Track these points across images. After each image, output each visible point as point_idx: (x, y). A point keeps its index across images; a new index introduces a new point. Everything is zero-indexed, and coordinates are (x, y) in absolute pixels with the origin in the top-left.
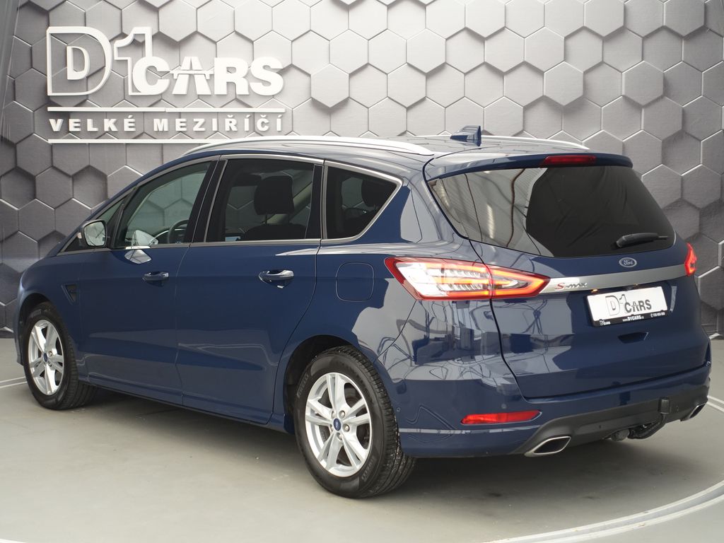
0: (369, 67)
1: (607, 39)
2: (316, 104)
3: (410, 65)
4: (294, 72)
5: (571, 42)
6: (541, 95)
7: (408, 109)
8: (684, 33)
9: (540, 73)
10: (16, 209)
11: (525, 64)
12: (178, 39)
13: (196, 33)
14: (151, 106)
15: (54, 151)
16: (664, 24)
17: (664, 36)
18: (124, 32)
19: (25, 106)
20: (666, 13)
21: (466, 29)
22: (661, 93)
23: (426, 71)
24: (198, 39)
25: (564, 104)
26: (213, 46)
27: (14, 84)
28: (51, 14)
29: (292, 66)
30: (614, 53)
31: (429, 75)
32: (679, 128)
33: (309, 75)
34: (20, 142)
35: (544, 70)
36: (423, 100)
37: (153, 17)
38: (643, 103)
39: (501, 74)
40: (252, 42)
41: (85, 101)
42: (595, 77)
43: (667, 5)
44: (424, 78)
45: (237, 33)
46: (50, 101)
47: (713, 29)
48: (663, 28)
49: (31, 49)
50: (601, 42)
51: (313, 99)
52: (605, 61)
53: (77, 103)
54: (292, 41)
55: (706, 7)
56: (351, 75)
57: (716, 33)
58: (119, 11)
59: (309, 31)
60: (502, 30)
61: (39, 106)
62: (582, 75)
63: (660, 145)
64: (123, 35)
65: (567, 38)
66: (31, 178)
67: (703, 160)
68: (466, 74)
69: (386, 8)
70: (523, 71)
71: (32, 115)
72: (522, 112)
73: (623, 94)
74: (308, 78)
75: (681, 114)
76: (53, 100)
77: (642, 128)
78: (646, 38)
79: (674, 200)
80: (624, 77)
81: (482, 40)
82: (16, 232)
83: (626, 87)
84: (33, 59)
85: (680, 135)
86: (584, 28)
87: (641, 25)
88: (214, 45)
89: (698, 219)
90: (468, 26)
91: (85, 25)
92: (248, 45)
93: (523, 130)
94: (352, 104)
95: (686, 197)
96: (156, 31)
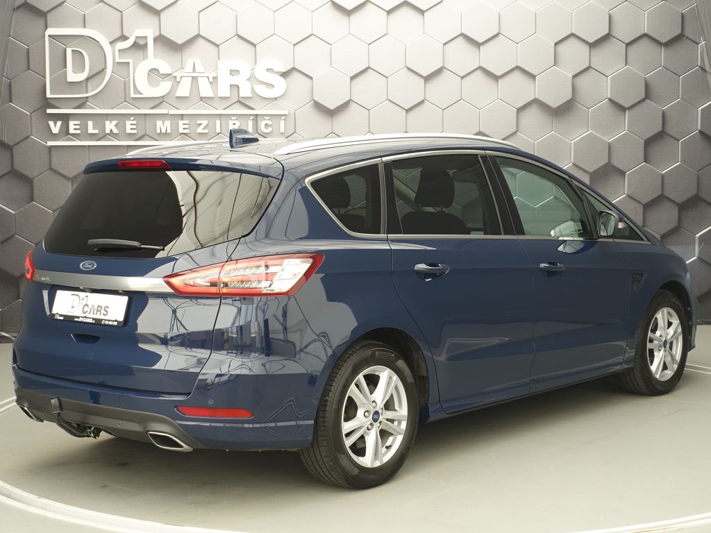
0: (370, 71)
1: (593, 45)
2: (319, 107)
3: (409, 69)
4: (296, 75)
5: (561, 48)
6: (533, 98)
7: (408, 111)
8: (663, 40)
9: (532, 77)
10: (13, 212)
11: (518, 68)
12: (180, 42)
13: (198, 36)
14: (153, 108)
15: (53, 153)
16: (646, 32)
17: (645, 43)
18: (125, 34)
19: (22, 108)
20: (647, 22)
21: (462, 35)
22: (643, 96)
23: (425, 75)
24: (200, 41)
25: (554, 106)
26: (214, 48)
27: (10, 85)
28: (49, 16)
29: (294, 69)
30: (601, 58)
31: (427, 79)
32: (660, 129)
33: (311, 78)
34: (16, 144)
35: (536, 74)
36: (422, 102)
37: (154, 19)
38: (626, 105)
39: (496, 78)
40: (254, 45)
41: (84, 103)
42: (583, 81)
43: (649, 14)
44: (423, 81)
45: (240, 37)
46: (48, 103)
47: (689, 36)
48: (645, 35)
49: (28, 50)
50: (588, 48)
51: (315, 101)
52: (592, 66)
53: (75, 106)
54: (294, 45)
55: (683, 16)
56: (352, 78)
57: (692, 41)
58: (119, 14)
59: (311, 35)
60: (497, 35)
61: (36, 108)
62: (571, 79)
63: (643, 145)
64: (124, 38)
65: (556, 44)
66: (28, 181)
67: (681, 159)
68: (462, 78)
69: (386, 13)
70: (517, 75)
71: (29, 117)
72: (515, 114)
73: (609, 97)
74: (311, 81)
75: (661, 115)
76: (52, 102)
77: (626, 129)
78: (628, 45)
79: (656, 195)
80: (609, 81)
81: (477, 45)
82: (14, 235)
83: (611, 91)
84: (30, 61)
85: (661, 135)
86: (572, 35)
87: (625, 32)
88: (217, 48)
89: (677, 213)
90: (463, 32)
91: (85, 27)
92: (252, 48)
93: (517, 131)
94: (353, 106)
95: (667, 193)
96: (157, 34)
